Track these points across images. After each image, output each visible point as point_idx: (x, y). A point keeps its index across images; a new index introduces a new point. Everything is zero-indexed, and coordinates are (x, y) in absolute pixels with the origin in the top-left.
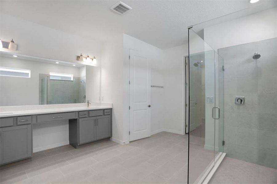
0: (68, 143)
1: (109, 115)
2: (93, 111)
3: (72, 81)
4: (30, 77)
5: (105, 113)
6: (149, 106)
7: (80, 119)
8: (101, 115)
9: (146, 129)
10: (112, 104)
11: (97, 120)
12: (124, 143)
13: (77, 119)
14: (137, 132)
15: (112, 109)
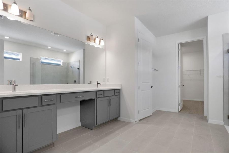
0: (79, 124)
1: (118, 95)
2: (107, 91)
3: (62, 66)
4: (21, 60)
5: (116, 93)
6: (152, 87)
7: (97, 99)
8: (113, 96)
9: (149, 108)
10: (121, 85)
11: (110, 100)
12: (136, 122)
13: (94, 99)
14: (143, 111)
15: (120, 89)
